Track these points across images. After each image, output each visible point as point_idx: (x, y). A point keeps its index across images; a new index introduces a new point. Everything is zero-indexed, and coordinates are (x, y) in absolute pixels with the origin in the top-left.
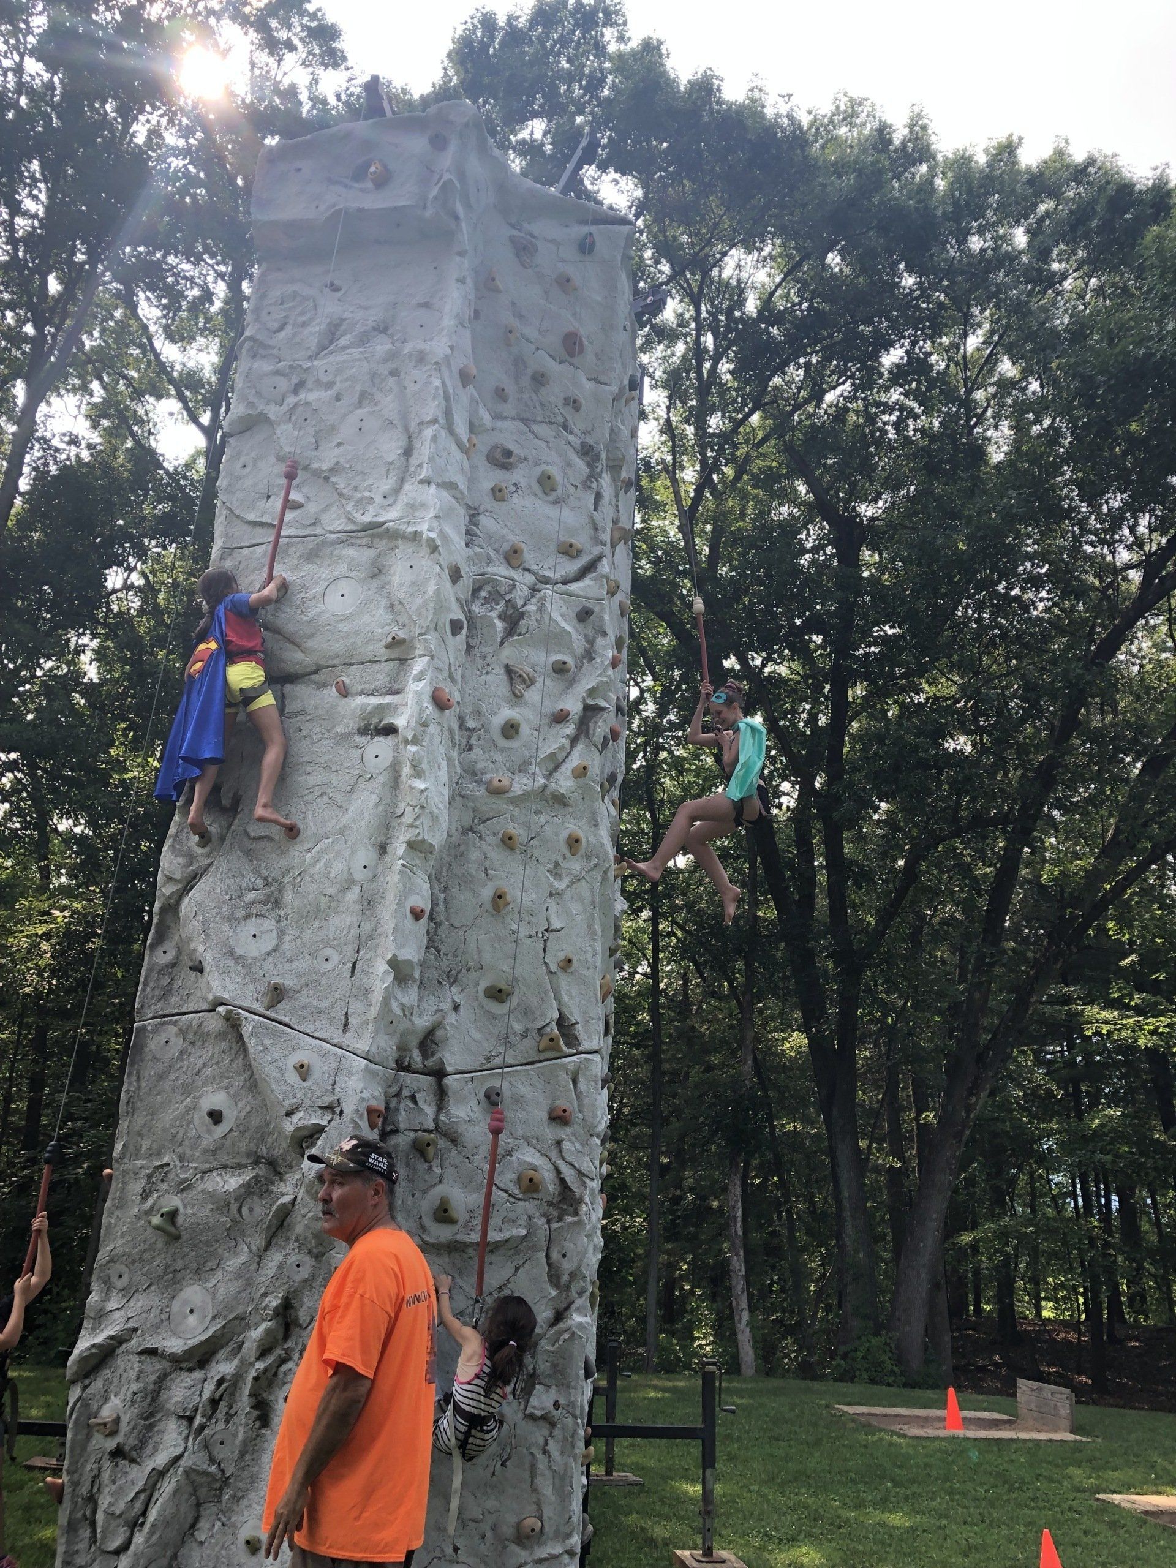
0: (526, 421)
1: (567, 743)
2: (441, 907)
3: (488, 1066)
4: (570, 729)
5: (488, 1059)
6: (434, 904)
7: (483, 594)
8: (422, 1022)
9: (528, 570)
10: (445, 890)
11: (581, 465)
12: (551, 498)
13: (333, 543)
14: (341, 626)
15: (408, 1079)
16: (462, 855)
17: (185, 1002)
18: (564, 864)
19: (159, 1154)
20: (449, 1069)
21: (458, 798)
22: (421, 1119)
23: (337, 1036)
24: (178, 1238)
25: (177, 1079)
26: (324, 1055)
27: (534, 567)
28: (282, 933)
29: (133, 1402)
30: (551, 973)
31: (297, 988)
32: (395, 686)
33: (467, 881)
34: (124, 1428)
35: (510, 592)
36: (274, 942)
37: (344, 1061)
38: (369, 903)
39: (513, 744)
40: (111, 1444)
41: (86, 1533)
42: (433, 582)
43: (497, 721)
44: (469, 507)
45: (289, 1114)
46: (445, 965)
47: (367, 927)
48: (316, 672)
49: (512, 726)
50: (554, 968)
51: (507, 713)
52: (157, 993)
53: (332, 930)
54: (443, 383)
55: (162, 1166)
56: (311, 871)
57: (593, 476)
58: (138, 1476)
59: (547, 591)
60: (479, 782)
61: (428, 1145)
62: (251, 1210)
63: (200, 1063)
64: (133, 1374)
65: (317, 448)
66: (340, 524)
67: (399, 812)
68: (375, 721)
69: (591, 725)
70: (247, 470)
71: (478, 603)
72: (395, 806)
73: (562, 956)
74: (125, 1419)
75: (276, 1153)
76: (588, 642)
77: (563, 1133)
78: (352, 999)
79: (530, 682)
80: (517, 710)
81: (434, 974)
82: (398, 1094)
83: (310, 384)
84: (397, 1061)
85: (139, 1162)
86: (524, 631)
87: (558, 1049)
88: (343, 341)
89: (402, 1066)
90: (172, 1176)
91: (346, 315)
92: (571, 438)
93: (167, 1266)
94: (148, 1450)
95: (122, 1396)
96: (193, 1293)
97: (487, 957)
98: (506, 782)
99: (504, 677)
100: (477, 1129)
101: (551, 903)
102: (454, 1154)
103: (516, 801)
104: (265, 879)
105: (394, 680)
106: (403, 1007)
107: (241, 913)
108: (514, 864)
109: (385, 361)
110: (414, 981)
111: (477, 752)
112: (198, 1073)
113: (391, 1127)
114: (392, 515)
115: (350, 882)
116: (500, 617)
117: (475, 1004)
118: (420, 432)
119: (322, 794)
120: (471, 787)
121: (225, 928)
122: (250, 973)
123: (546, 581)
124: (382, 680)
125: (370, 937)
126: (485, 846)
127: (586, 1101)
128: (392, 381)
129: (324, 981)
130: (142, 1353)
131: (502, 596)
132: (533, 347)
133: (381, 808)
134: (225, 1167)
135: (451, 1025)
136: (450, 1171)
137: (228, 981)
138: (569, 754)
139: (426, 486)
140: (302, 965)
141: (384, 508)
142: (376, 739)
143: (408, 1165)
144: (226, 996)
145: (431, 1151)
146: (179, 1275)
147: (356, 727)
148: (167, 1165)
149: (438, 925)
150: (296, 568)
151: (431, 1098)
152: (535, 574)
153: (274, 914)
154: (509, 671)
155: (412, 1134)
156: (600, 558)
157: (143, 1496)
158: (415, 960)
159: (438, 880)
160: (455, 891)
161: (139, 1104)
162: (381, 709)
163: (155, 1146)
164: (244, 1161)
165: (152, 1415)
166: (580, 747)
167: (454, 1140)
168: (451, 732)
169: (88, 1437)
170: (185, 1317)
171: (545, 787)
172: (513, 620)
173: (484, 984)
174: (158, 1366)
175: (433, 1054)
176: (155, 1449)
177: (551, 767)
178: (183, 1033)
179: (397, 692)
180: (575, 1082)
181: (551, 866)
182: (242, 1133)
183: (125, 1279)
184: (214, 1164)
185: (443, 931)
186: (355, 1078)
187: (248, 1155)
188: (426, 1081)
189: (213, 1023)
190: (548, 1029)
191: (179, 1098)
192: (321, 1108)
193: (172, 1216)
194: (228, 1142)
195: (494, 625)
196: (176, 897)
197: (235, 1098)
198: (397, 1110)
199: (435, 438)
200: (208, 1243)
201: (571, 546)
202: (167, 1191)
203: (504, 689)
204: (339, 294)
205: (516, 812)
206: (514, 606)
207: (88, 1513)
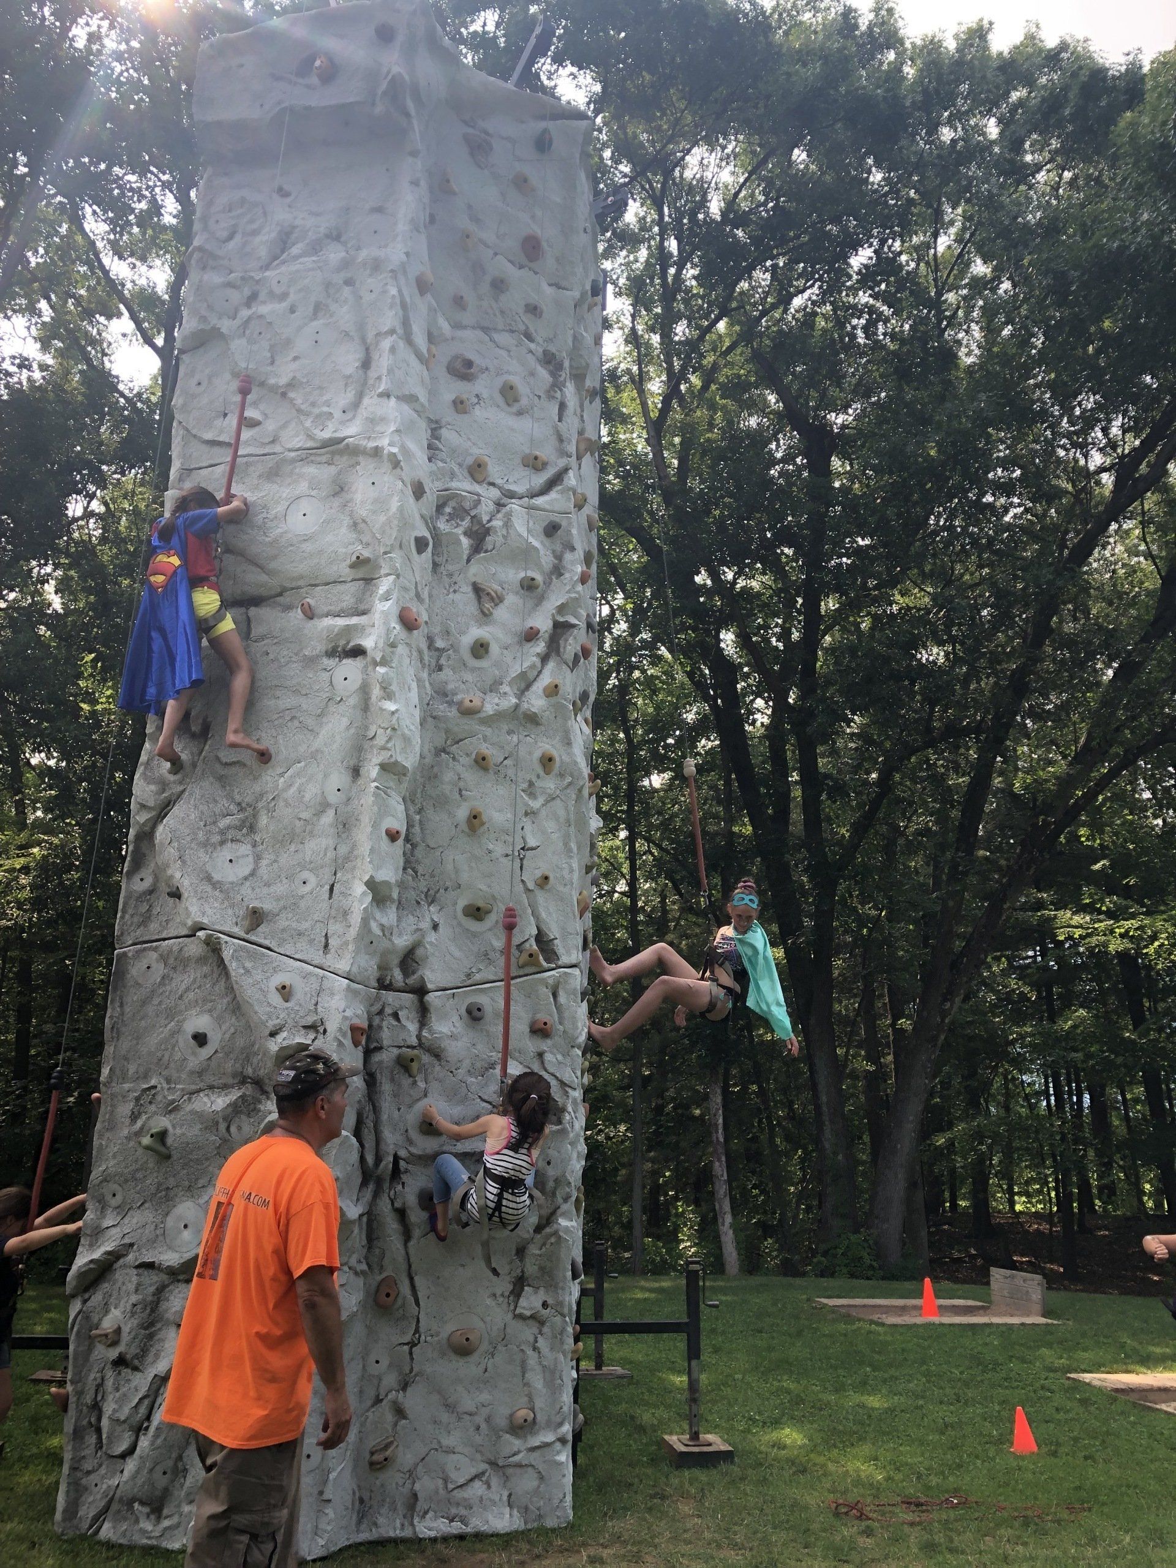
0: (485, 330)
1: (537, 661)
2: (417, 829)
3: (469, 982)
4: (540, 647)
5: (468, 976)
6: (410, 825)
7: (448, 510)
8: (402, 941)
9: (493, 484)
10: (420, 811)
11: (543, 373)
12: (514, 409)
13: (293, 461)
14: (304, 546)
15: (390, 997)
16: (436, 776)
17: (165, 928)
18: (538, 784)
19: (146, 1077)
20: (430, 986)
21: (430, 719)
22: (403, 1035)
23: (318, 957)
24: (168, 1157)
25: (160, 1003)
26: (306, 976)
27: (499, 481)
28: (258, 858)
29: (133, 1314)
30: (528, 890)
31: (276, 911)
32: (362, 607)
33: (441, 802)
34: (125, 1337)
35: (475, 507)
36: (251, 867)
37: (325, 982)
38: (345, 826)
39: (483, 663)
40: (113, 1354)
41: (92, 1439)
42: (396, 498)
43: (467, 640)
44: (430, 420)
45: (273, 1034)
46: (423, 885)
47: (343, 850)
48: (280, 594)
49: (482, 645)
50: (531, 885)
51: (476, 632)
52: (136, 919)
53: (309, 853)
54: (400, 291)
55: (149, 1089)
56: (285, 795)
57: (557, 385)
58: (141, 1382)
59: (514, 506)
60: (450, 703)
61: (412, 1060)
62: (239, 1128)
63: (183, 987)
64: (131, 1287)
65: (272, 363)
66: (299, 441)
67: (371, 734)
68: (342, 642)
69: (562, 642)
70: (202, 388)
71: (443, 519)
72: (366, 728)
73: (538, 874)
74: (126, 1330)
75: (262, 1073)
76: (556, 557)
77: (545, 1045)
78: (331, 921)
79: (498, 600)
80: (487, 628)
81: (412, 895)
82: (381, 1012)
83: (262, 296)
84: (378, 980)
85: (127, 1086)
86: (490, 547)
87: (538, 964)
88: (295, 250)
89: (384, 985)
90: (159, 1098)
91: (298, 222)
92: (532, 346)
93: (159, 1184)
94: (150, 1358)
95: (121, 1308)
96: (186, 1209)
97: (465, 877)
98: (477, 702)
99: (471, 595)
100: (460, 1044)
101: (527, 822)
102: (437, 1068)
103: (488, 721)
104: (239, 804)
105: (360, 600)
106: (382, 927)
107: (216, 838)
108: (489, 785)
109: (339, 270)
110: (392, 901)
111: (447, 674)
112: (181, 997)
113: (375, 1044)
114: (351, 430)
115: (324, 806)
116: (465, 534)
117: (455, 923)
118: (377, 344)
119: (293, 718)
120: (441, 708)
121: (201, 853)
122: (228, 898)
123: (511, 495)
124: (348, 601)
125: (347, 859)
126: (459, 768)
127: (566, 1014)
128: (347, 291)
129: (303, 904)
130: (137, 1267)
131: (467, 512)
132: (491, 252)
133: (352, 731)
134: (211, 1088)
135: (431, 943)
136: (434, 1085)
137: (206, 906)
138: (540, 672)
139: (385, 400)
140: (280, 888)
141: (343, 423)
142: (345, 661)
143: (392, 1080)
144: (205, 921)
145: (415, 1066)
146: (172, 1193)
147: (324, 649)
148: (155, 1087)
149: (414, 846)
150: (256, 488)
151: (414, 1015)
152: (500, 488)
153: (249, 839)
154: (477, 590)
155: (396, 1051)
156: (566, 470)
157: (146, 1402)
158: (393, 881)
159: (413, 801)
160: (430, 812)
161: (123, 1029)
162: (348, 629)
163: (142, 1069)
164: (230, 1081)
165: (152, 1324)
166: (551, 665)
167: (437, 1054)
168: (420, 652)
169: (90, 1349)
170: (180, 1232)
171: (517, 706)
172: (479, 536)
173: (462, 903)
174: (155, 1278)
175: (414, 973)
176: (157, 1356)
177: (523, 686)
178: (164, 958)
179: (364, 613)
180: (555, 995)
181: (525, 786)
182: (227, 1054)
183: (119, 1198)
184: (201, 1085)
185: (419, 852)
186: (337, 997)
187: (234, 1076)
188: (408, 998)
189: (194, 948)
190: (527, 945)
191: (163, 1022)
192: (305, 1027)
193: (161, 1136)
194: (213, 1063)
195: (459, 542)
196: (149, 824)
197: (219, 1020)
198: (380, 1027)
199: (393, 350)
200: (198, 1161)
201: (536, 458)
202: (155, 1113)
203: (472, 608)
204: (288, 200)
205: (488, 731)
206: (480, 522)
207: (93, 1420)
